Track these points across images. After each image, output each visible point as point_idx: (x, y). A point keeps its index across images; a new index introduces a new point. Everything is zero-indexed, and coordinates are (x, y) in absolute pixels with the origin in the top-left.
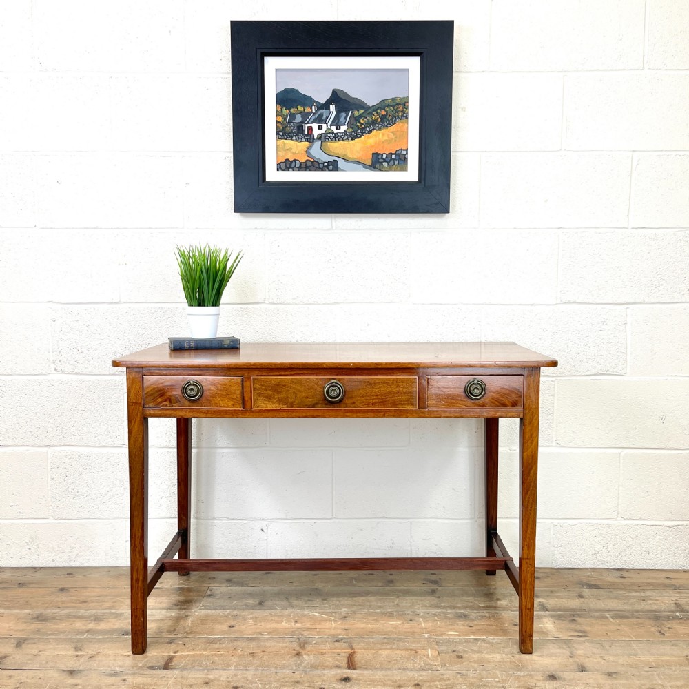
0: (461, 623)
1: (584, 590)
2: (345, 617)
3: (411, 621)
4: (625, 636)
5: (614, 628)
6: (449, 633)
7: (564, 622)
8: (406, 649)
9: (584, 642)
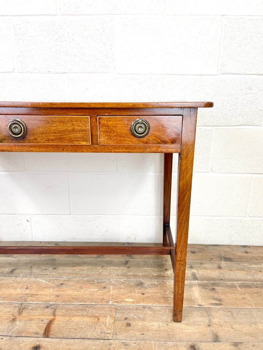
0: (137, 291)
1: (222, 262)
2: (62, 284)
3: (104, 288)
4: (248, 304)
5: (240, 297)
6: (127, 300)
7: (207, 290)
8: (92, 316)
9: (219, 309)
